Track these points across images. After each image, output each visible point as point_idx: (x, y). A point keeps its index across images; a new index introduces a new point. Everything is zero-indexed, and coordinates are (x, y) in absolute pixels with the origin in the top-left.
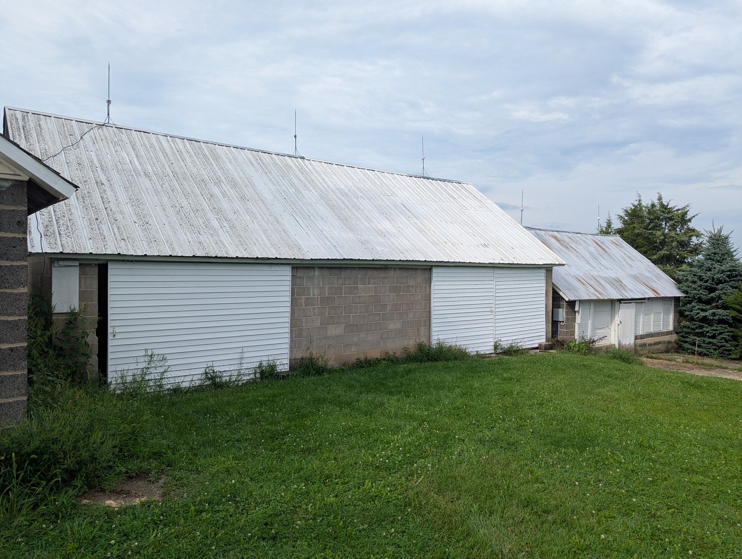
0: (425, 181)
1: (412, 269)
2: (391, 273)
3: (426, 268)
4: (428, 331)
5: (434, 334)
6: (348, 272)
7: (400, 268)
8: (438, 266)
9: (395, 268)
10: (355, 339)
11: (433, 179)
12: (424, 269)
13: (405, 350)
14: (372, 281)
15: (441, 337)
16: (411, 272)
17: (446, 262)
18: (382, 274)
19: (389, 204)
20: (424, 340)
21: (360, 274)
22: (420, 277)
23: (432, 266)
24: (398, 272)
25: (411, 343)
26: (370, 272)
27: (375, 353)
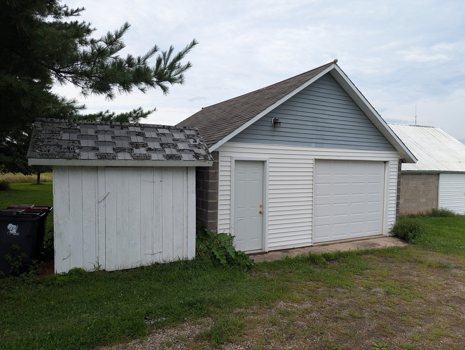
0: (417, 127)
1: (431, 174)
2: (423, 176)
3: (437, 174)
4: (437, 203)
5: (440, 204)
6: (406, 176)
7: (426, 174)
8: (442, 173)
9: (424, 174)
10: (408, 205)
11: (421, 127)
12: (436, 174)
13: (427, 211)
14: (415, 180)
15: (442, 206)
16: (431, 176)
17: (447, 171)
18: (419, 177)
19: (409, 142)
20: (434, 207)
21: (410, 177)
22: (434, 178)
23: (440, 173)
24: (425, 176)
25: (429, 209)
26: (414, 176)
27: (415, 212)
